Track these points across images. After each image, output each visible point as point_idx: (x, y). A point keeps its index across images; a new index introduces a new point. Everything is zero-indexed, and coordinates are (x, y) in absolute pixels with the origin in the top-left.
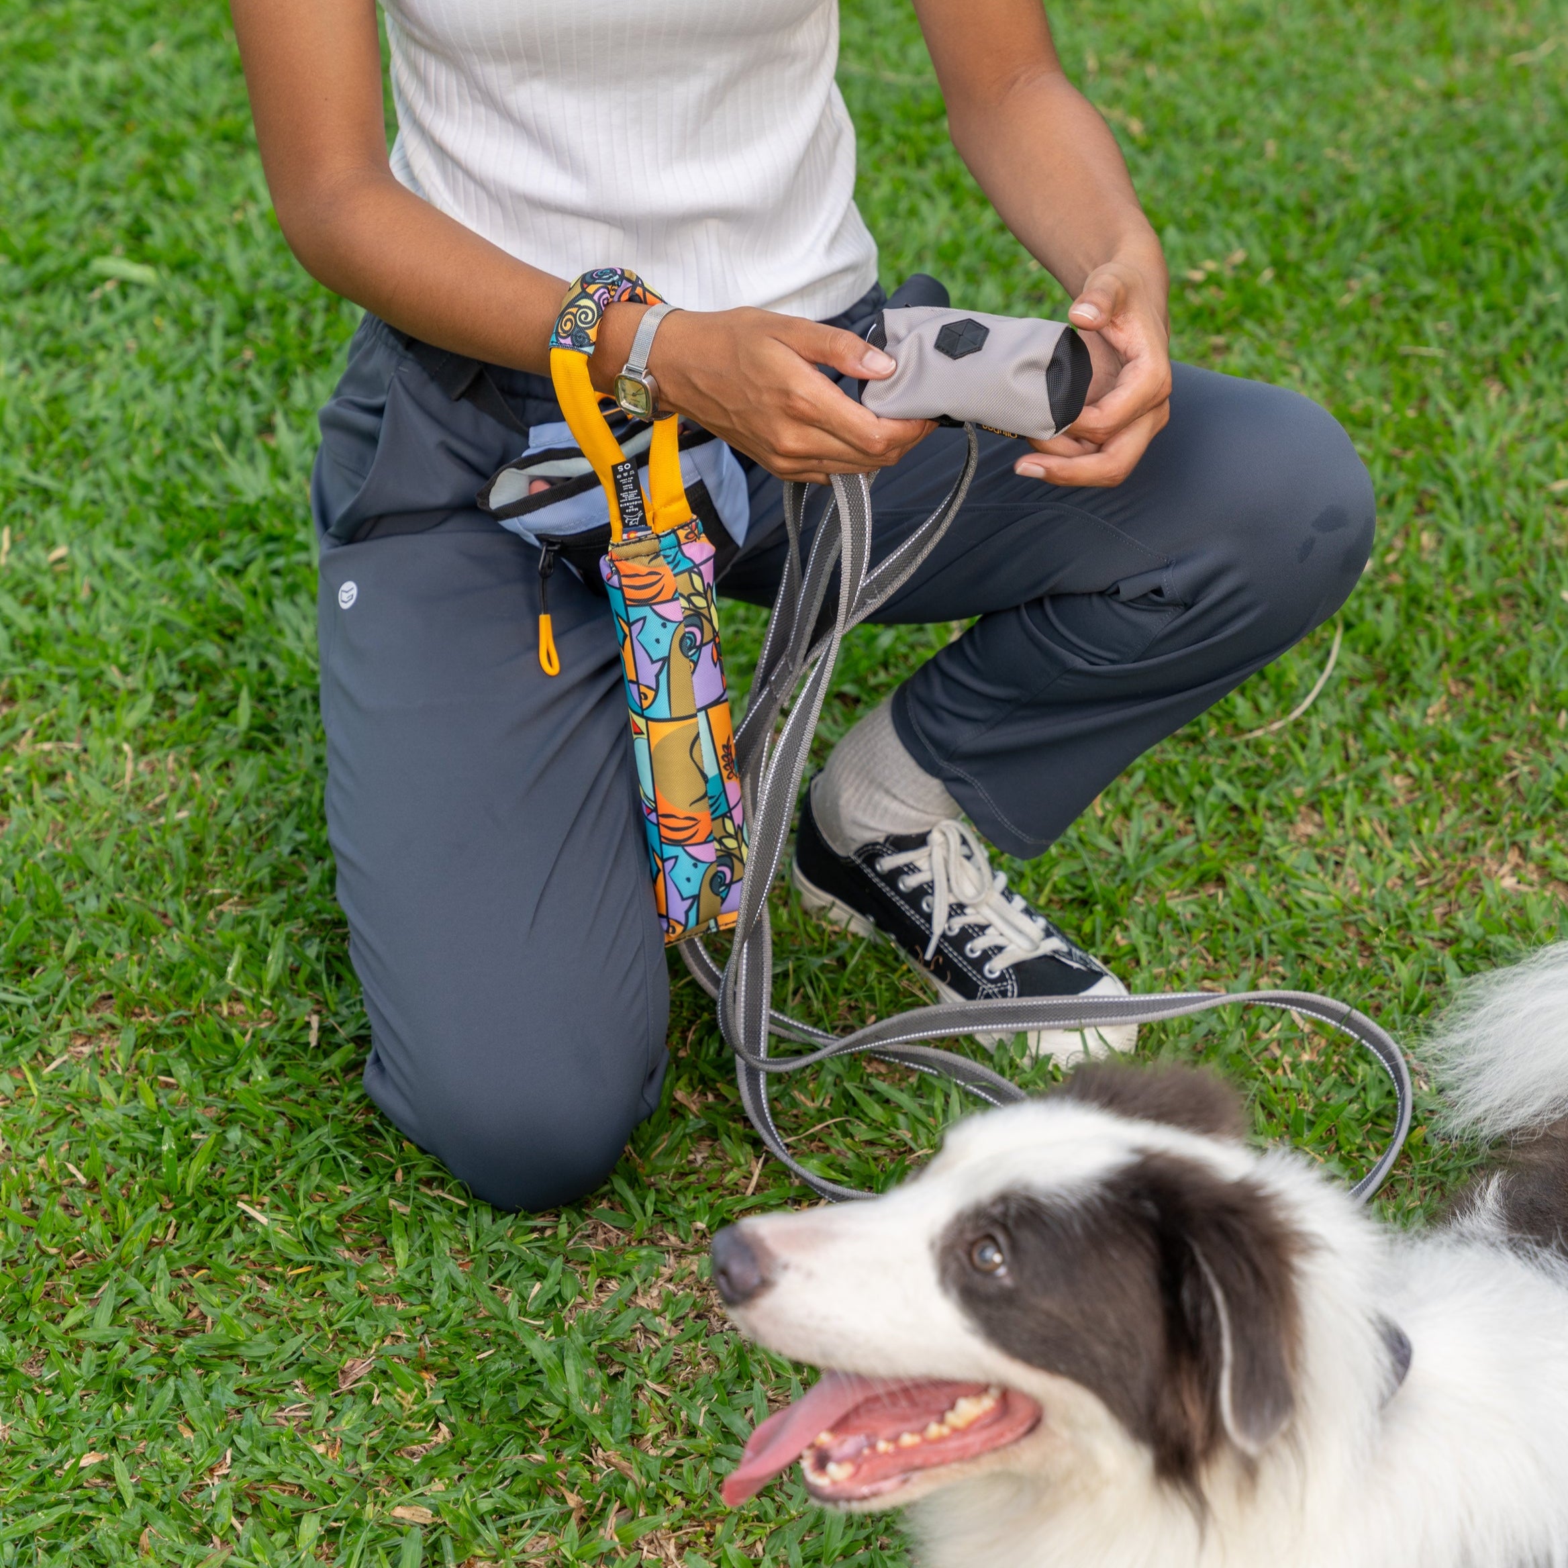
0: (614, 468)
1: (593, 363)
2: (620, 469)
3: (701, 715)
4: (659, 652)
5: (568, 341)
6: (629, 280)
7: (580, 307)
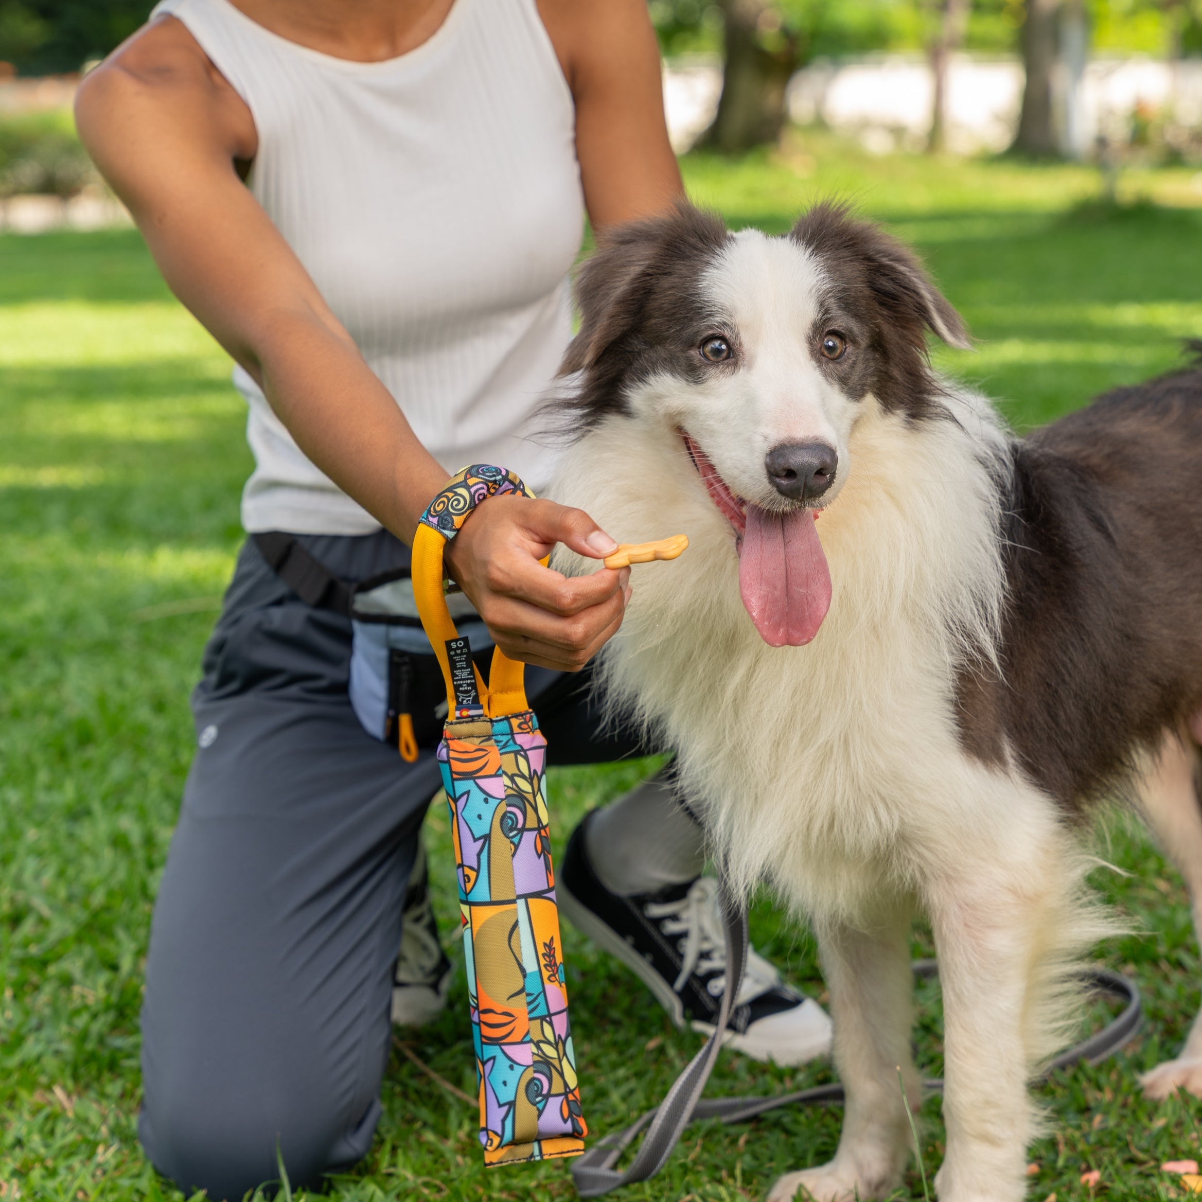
0: (448, 644)
1: (450, 545)
2: (454, 645)
3: (521, 903)
4: (481, 829)
5: (435, 520)
6: (512, 482)
7: (456, 494)
